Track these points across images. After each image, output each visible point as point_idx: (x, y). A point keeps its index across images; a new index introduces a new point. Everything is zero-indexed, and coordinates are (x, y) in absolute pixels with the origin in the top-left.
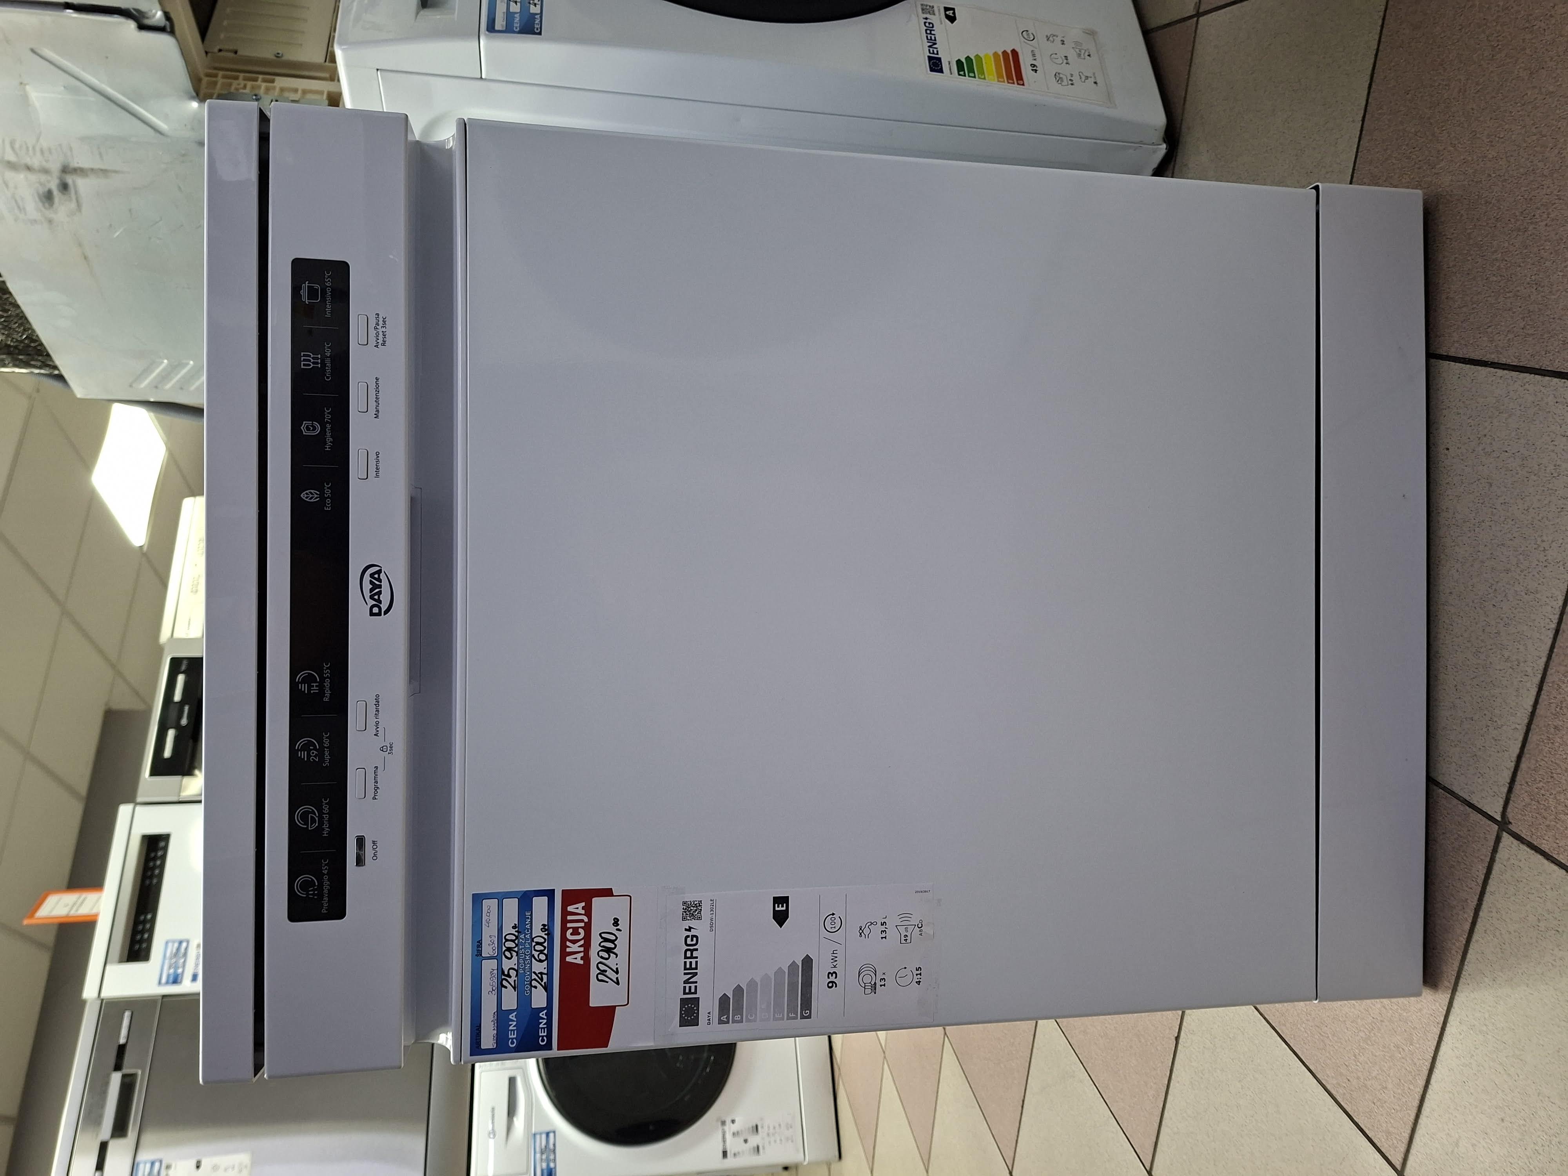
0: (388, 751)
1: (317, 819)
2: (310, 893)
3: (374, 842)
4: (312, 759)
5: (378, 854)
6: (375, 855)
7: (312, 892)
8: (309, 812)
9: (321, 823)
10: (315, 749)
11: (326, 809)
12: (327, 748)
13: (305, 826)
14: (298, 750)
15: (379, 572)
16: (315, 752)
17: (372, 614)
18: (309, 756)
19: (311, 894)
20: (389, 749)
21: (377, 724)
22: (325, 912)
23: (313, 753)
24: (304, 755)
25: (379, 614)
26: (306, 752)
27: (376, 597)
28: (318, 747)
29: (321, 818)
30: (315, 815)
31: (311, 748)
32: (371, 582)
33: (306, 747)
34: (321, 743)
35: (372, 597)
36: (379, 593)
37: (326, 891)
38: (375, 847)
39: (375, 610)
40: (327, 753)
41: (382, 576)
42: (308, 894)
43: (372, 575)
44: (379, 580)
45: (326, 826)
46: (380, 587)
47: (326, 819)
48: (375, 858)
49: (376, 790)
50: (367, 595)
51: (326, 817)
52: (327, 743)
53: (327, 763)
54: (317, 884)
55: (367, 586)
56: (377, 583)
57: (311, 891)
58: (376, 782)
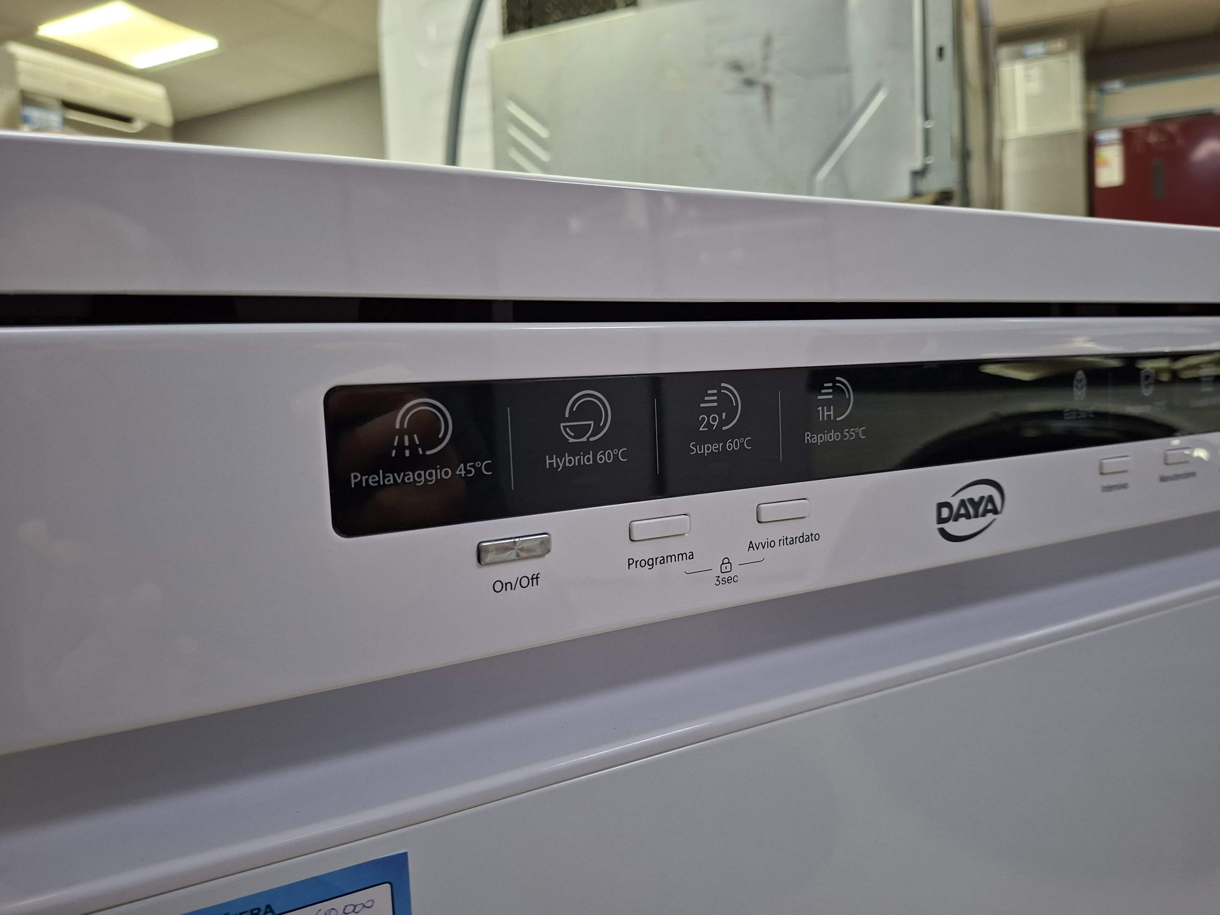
0: (722, 576)
1: (584, 439)
2: (406, 438)
3: (535, 578)
4: (703, 419)
5: (508, 594)
6: (504, 586)
7: (407, 443)
8: (597, 421)
9: (575, 449)
10: (722, 423)
11: (605, 458)
12: (724, 446)
13: (567, 415)
14: (720, 388)
15: (995, 511)
16: (716, 423)
17: (941, 506)
18: (709, 411)
19: (401, 441)
20: (726, 576)
21: (770, 544)
22: (353, 481)
23: (714, 419)
24: (710, 400)
25: (941, 520)
26: (716, 404)
27: (963, 511)
28: (724, 428)
29: (585, 448)
30: (592, 435)
31: (724, 414)
32: (982, 498)
33: (724, 401)
34: (733, 434)
35: (963, 503)
36: (968, 516)
37: (411, 477)
38: (525, 582)
39: (945, 512)
40: (714, 448)
41: (990, 516)
42: (401, 432)
43: (991, 499)
44: (986, 512)
45: (568, 461)
46: (976, 516)
47: (584, 461)
48: (498, 587)
49: (647, 563)
50: (966, 495)
51: (587, 460)
52: (732, 446)
53: (695, 450)
54: (428, 453)
55: (977, 492)
56: (981, 510)
57: (411, 440)
58: (663, 561)
